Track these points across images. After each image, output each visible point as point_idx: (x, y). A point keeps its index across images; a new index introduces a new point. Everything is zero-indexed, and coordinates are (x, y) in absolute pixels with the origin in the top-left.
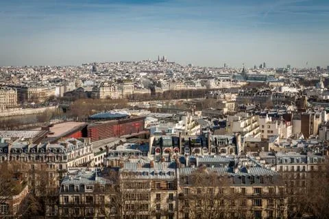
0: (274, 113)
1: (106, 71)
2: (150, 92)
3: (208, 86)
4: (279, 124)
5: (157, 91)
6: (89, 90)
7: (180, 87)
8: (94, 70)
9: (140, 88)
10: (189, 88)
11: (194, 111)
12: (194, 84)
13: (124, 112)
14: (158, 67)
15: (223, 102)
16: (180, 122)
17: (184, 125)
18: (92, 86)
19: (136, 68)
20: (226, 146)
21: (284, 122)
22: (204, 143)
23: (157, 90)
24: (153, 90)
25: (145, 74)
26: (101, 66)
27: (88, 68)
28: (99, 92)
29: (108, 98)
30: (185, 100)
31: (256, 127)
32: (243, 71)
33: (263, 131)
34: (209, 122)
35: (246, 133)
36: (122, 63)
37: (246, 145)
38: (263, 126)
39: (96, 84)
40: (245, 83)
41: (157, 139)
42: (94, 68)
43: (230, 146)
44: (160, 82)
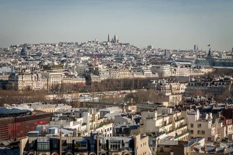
0: (221, 108)
1: (39, 55)
2: (84, 82)
3: (161, 74)
4: (213, 123)
5: (93, 80)
6: (4, 79)
7: (124, 74)
8: (23, 53)
9: (71, 76)
10: (136, 76)
11: (127, 106)
12: (143, 72)
13: (24, 107)
14: (107, 49)
15: (167, 94)
16: (79, 120)
17: (84, 124)
18: (8, 73)
19: (79, 51)
20: (120, 150)
21: (222, 119)
22: (92, 146)
23: (94, 78)
24: (88, 79)
25: (87, 58)
26: (34, 48)
27: (17, 50)
28: (17, 81)
29: (29, 88)
30: (129, 91)
31: (181, 126)
32: (209, 54)
33: (192, 131)
34: (129, 120)
35: (162, 133)
36: (61, 44)
37: (159, 149)
38: (192, 125)
39: (14, 71)
40: (211, 70)
41: (30, 142)
42: (23, 50)
43: (126, 150)
44: (97, 69)
